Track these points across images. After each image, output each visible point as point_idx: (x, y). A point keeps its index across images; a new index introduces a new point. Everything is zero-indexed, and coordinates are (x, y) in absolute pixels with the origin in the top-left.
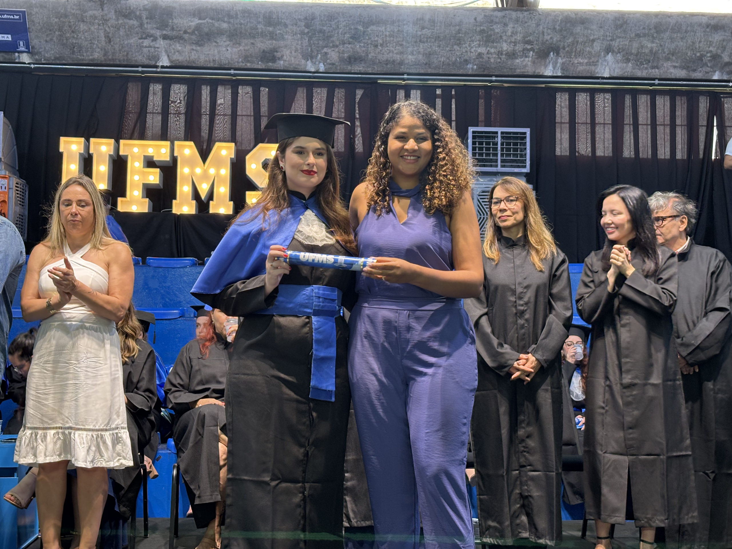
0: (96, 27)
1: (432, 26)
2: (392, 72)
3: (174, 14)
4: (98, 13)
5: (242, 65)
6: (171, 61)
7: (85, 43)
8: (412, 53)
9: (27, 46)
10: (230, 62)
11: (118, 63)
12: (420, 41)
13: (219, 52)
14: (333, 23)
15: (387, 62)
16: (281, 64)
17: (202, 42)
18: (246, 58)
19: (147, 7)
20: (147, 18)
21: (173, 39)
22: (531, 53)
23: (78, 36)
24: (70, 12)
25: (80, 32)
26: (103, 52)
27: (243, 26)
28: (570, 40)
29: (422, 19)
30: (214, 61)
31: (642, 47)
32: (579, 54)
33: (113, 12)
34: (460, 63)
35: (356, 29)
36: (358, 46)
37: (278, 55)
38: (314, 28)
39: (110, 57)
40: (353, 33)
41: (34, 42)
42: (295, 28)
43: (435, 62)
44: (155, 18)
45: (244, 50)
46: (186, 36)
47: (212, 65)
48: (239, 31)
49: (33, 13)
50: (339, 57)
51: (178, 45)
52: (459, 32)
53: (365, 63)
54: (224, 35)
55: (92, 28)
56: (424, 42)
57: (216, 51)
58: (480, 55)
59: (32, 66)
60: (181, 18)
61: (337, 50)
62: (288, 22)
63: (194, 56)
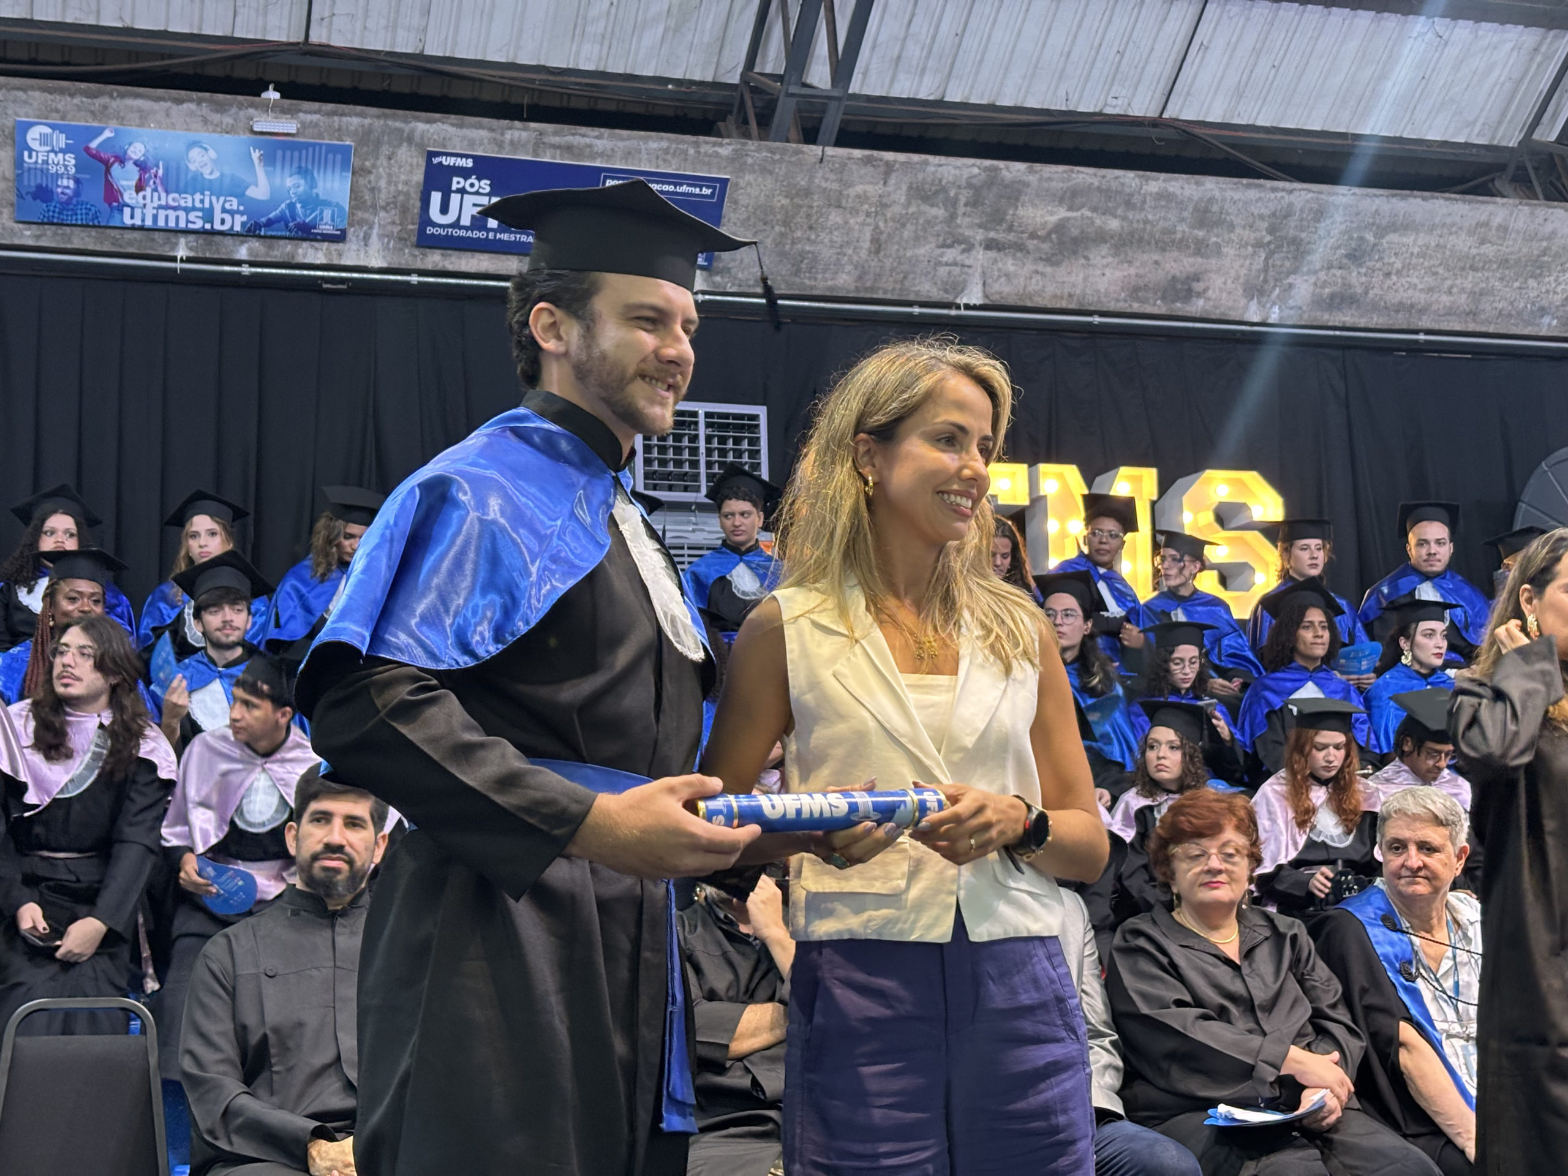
0: (860, 219)
1: (1499, 238)
2: (1404, 327)
3: (1023, 198)
4: (874, 190)
5: (1122, 306)
6: (986, 296)
7: (827, 254)
8: (1449, 292)
10: (1103, 299)
11: (880, 295)
12: (1473, 268)
13: (1086, 279)
14: (1323, 225)
15: (1400, 307)
16: (1197, 307)
17: (1060, 257)
18: (1135, 291)
19: (974, 181)
20: (966, 205)
21: (1004, 248)
23: (818, 236)
24: (819, 187)
25: (823, 228)
26: (857, 273)
27: (1148, 227)
29: (1486, 224)
30: (1070, 296)
33: (904, 187)
34: (1532, 312)
35: (1361, 239)
36: (1354, 274)
37: (1198, 286)
38: (1283, 234)
39: (869, 284)
40: (1353, 244)
42: (1247, 232)
43: (1488, 307)
44: (983, 204)
45: (1137, 275)
46: (1031, 244)
47: (1064, 304)
48: (1137, 236)
49: (742, 183)
50: (1313, 294)
51: (1010, 261)
52: (1544, 253)
53: (1359, 307)
54: (1106, 242)
55: (852, 221)
56: (1476, 270)
57: (1081, 276)
60: (1034, 206)
61: (1313, 279)
62: (1238, 221)
63: (1035, 285)
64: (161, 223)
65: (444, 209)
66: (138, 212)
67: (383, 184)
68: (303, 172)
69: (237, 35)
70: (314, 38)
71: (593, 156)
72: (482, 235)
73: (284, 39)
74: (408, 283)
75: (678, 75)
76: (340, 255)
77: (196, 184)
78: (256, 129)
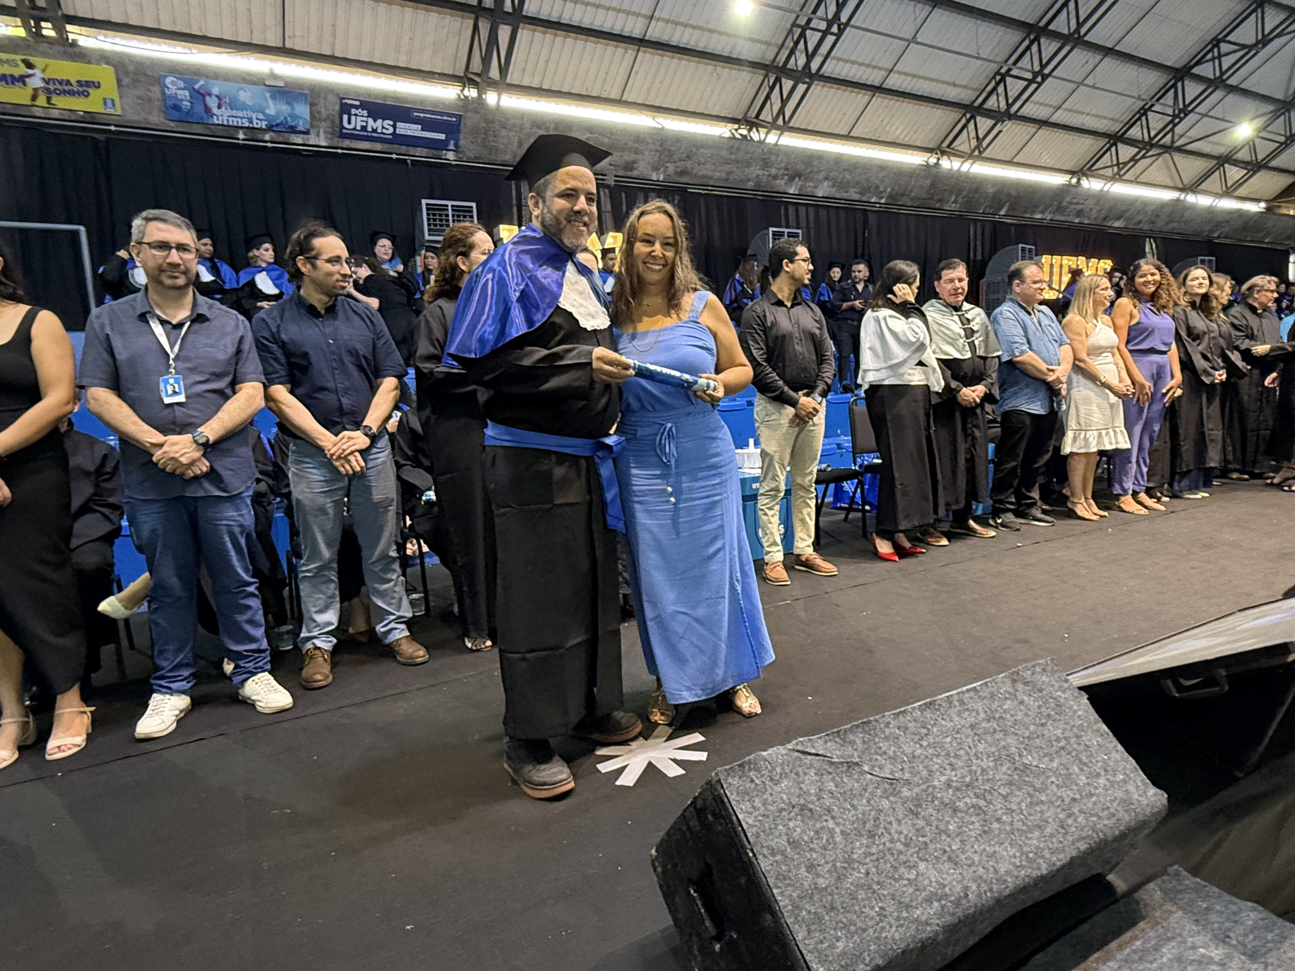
0: (513, 134)
4: (518, 122)
7: (502, 147)
8: (720, 172)
9: (456, 145)
16: (635, 173)
22: (786, 177)
23: (498, 140)
25: (500, 137)
28: (809, 170)
29: (732, 147)
31: (844, 178)
32: (811, 180)
34: (745, 180)
36: (688, 164)
37: (636, 166)
38: (665, 147)
40: (688, 153)
41: (462, 142)
43: (731, 178)
49: (468, 117)
50: (675, 171)
52: (751, 158)
55: (511, 134)
58: (758, 175)
59: (454, 163)
61: (675, 165)
62: (650, 141)
64: (231, 123)
65: (349, 122)
66: (220, 118)
67: (323, 110)
68: (288, 103)
69: (254, 42)
70: (288, 45)
71: (407, 102)
72: (366, 134)
73: (274, 45)
74: (337, 153)
75: (439, 71)
76: (308, 140)
77: (244, 107)
78: (267, 83)
